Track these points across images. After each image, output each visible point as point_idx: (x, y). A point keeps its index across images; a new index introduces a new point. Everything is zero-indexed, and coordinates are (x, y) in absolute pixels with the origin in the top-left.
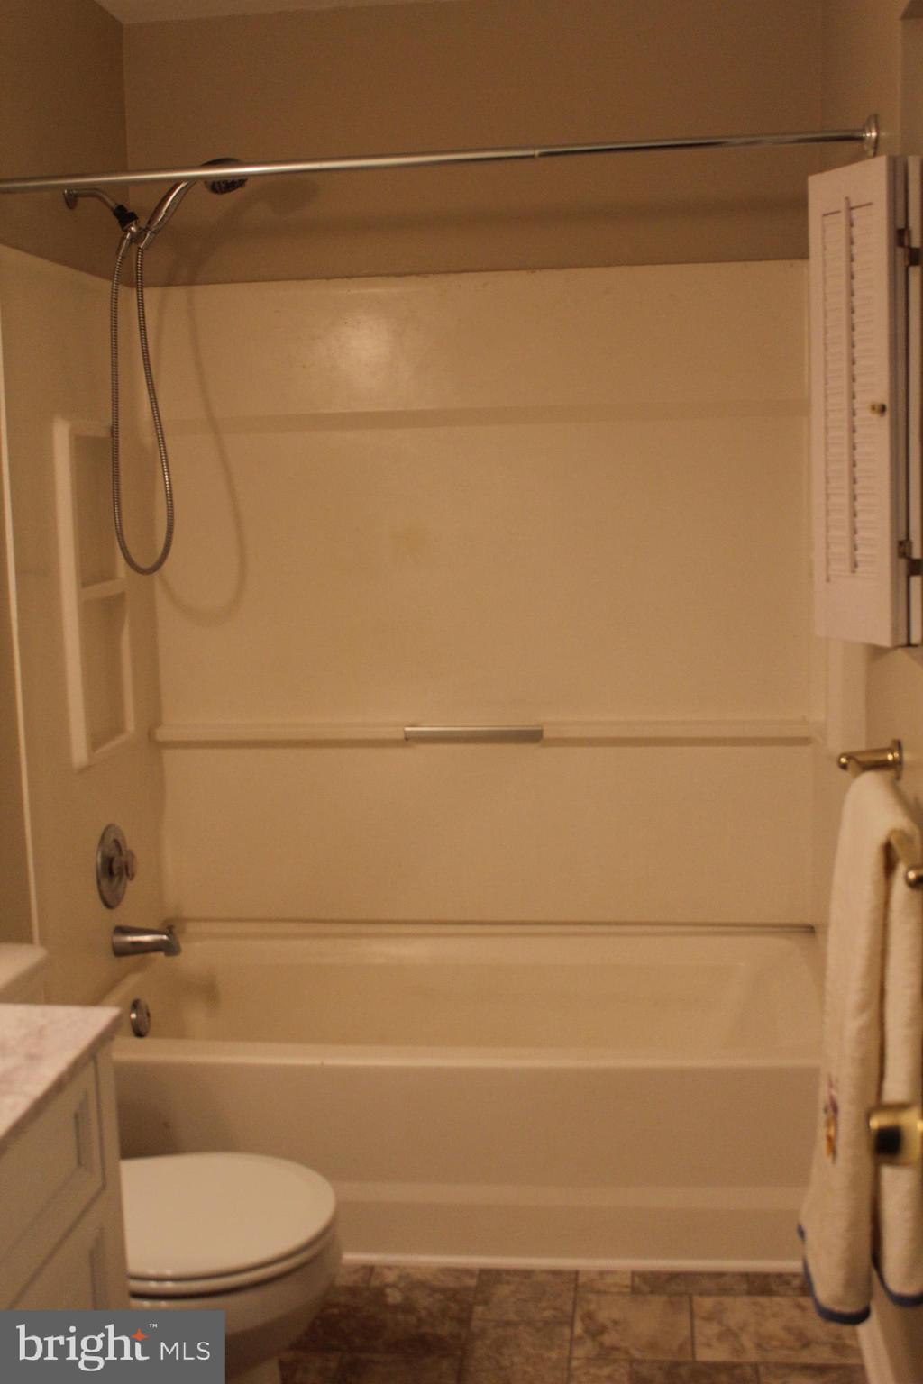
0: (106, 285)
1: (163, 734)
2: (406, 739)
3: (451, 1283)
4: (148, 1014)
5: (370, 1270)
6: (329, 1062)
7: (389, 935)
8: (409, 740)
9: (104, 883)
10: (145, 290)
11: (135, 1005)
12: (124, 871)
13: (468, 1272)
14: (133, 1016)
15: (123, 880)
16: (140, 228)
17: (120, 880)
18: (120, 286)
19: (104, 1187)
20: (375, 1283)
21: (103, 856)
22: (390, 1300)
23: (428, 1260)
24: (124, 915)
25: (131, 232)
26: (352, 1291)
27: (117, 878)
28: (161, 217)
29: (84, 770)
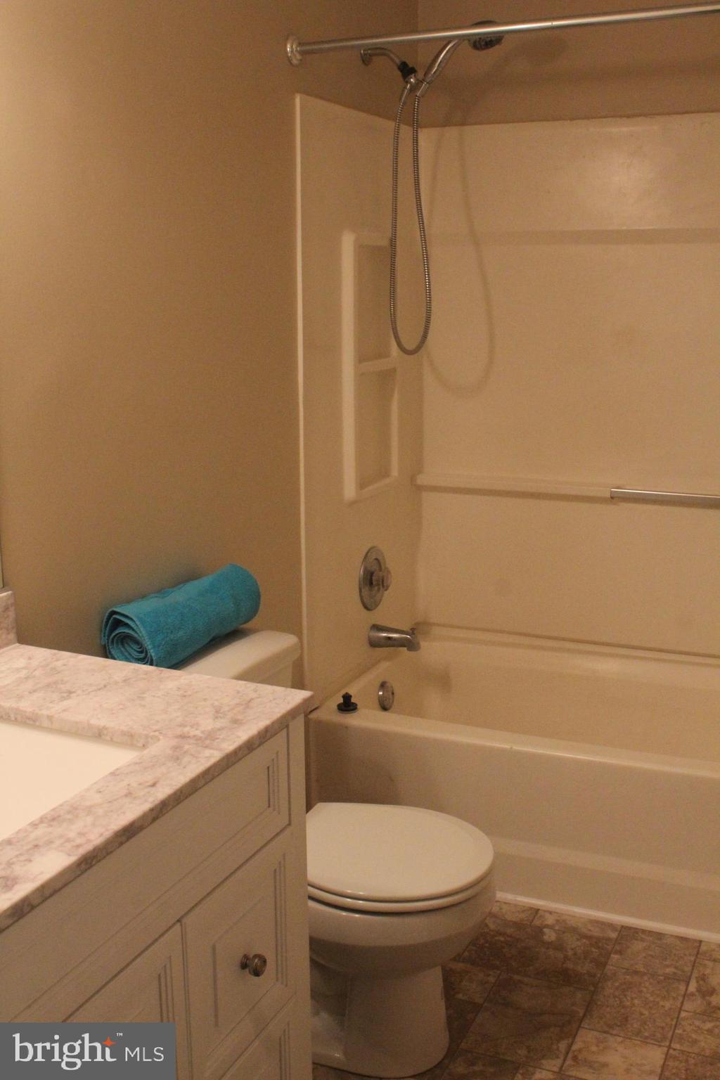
0: (391, 125)
1: (422, 480)
2: (612, 498)
3: (596, 932)
4: (393, 694)
5: (536, 911)
6: (516, 748)
7: (589, 653)
8: (614, 499)
9: (366, 591)
10: (419, 130)
11: (383, 686)
12: (381, 583)
13: (611, 926)
14: (381, 693)
15: (381, 592)
16: (418, 80)
17: (379, 590)
18: (401, 125)
19: (289, 824)
20: (537, 922)
21: (365, 569)
22: (546, 938)
23: (581, 912)
24: (379, 617)
25: (411, 83)
26: (518, 925)
27: (376, 588)
28: (434, 70)
29: (353, 503)
